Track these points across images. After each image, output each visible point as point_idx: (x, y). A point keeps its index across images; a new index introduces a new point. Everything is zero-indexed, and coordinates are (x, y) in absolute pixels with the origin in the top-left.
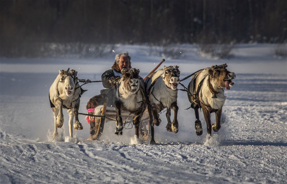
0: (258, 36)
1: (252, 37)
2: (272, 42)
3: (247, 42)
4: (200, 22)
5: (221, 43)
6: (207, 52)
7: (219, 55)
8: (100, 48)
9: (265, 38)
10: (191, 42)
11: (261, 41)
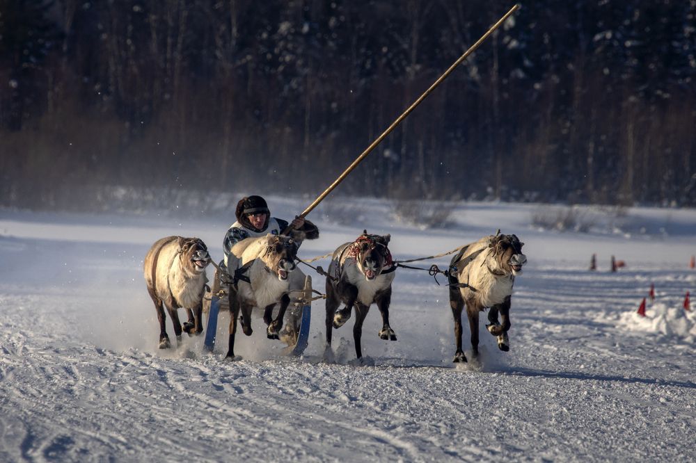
0: (504, 188)
1: (490, 190)
2: (527, 201)
3: (481, 198)
4: (395, 158)
5: (434, 199)
6: (407, 214)
7: (426, 220)
8: (208, 200)
9: (514, 192)
10: (377, 195)
11: (506, 199)
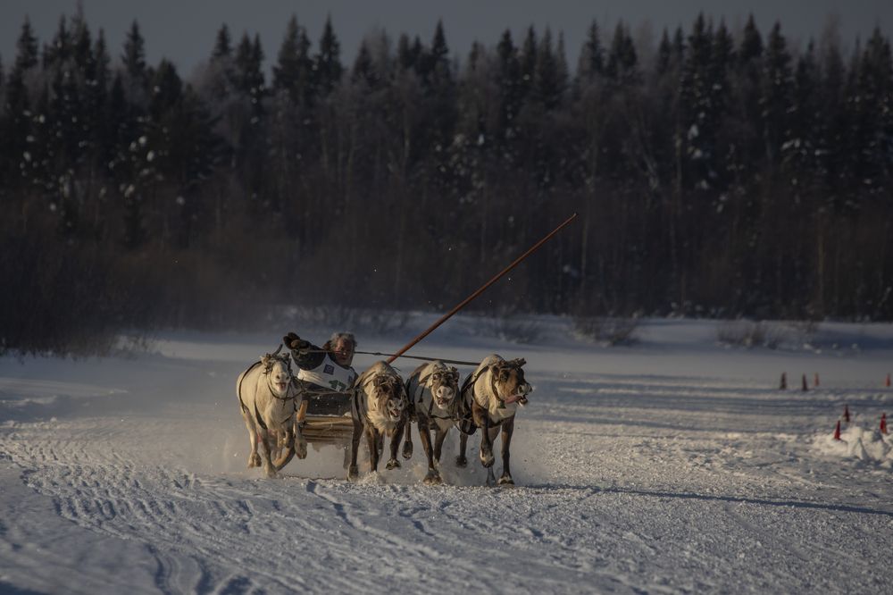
0: (686, 303)
1: (674, 305)
2: (713, 317)
3: (664, 314)
4: (575, 273)
5: (614, 316)
6: (587, 332)
7: (609, 338)
8: (381, 318)
9: (699, 308)
10: (556, 312)
11: (692, 314)
